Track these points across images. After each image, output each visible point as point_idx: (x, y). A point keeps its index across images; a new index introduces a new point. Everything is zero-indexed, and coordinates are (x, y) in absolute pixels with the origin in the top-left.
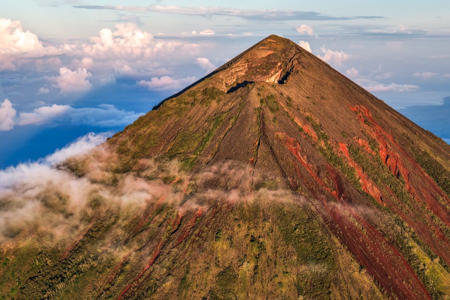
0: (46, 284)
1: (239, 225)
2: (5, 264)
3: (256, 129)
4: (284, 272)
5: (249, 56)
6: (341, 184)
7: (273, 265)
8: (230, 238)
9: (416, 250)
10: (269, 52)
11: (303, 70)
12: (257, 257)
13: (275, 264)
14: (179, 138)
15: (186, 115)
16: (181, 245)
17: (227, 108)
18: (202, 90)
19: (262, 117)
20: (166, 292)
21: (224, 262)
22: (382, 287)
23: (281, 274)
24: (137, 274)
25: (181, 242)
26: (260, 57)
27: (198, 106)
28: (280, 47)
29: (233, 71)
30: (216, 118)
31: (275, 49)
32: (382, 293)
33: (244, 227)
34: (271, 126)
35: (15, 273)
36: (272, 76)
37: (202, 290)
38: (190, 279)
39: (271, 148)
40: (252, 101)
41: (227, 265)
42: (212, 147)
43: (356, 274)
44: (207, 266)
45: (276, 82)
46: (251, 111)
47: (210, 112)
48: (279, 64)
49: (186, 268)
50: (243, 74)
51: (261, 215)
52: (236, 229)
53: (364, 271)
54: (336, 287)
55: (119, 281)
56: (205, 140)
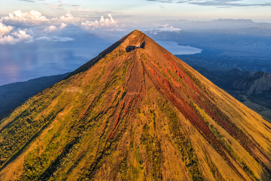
0: (78, 130)
1: (145, 106)
2: (61, 121)
3: (142, 67)
4: (164, 124)
5: (129, 37)
6: (170, 85)
7: (160, 122)
8: (144, 112)
9: (197, 108)
10: (136, 36)
11: (148, 43)
12: (154, 119)
13: (161, 121)
14: (115, 70)
15: (115, 60)
16: (127, 115)
17: (129, 58)
18: (118, 50)
19: (142, 62)
20: (126, 136)
21: (144, 122)
22: (193, 125)
23: (163, 125)
24: (113, 128)
25: (127, 113)
26: (133, 37)
27: (118, 57)
28: (139, 34)
29: (125, 42)
30: (126, 62)
31: (137, 35)
32: (194, 126)
33: (147, 107)
34: (146, 66)
35: (65, 125)
36: (138, 44)
37: (139, 135)
38: (134, 130)
39: (148, 74)
40: (138, 56)
41: (145, 124)
42: (128, 74)
43: (185, 121)
44: (138, 124)
45: (139, 46)
46: (138, 60)
47: (123, 60)
48: (139, 40)
49: (131, 125)
50: (128, 43)
51: (152, 101)
52: (145, 107)
53: (188, 120)
54: (181, 127)
55: (106, 130)
56: (125, 71)
